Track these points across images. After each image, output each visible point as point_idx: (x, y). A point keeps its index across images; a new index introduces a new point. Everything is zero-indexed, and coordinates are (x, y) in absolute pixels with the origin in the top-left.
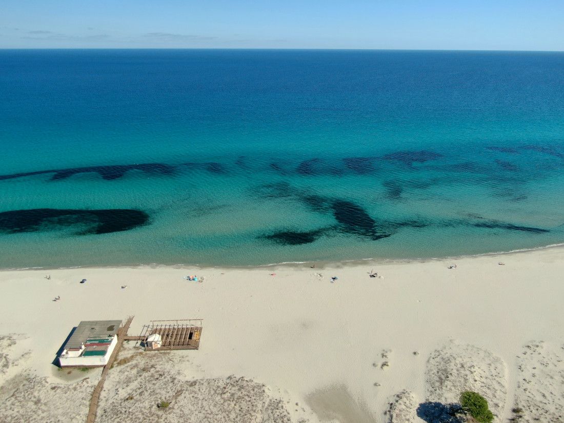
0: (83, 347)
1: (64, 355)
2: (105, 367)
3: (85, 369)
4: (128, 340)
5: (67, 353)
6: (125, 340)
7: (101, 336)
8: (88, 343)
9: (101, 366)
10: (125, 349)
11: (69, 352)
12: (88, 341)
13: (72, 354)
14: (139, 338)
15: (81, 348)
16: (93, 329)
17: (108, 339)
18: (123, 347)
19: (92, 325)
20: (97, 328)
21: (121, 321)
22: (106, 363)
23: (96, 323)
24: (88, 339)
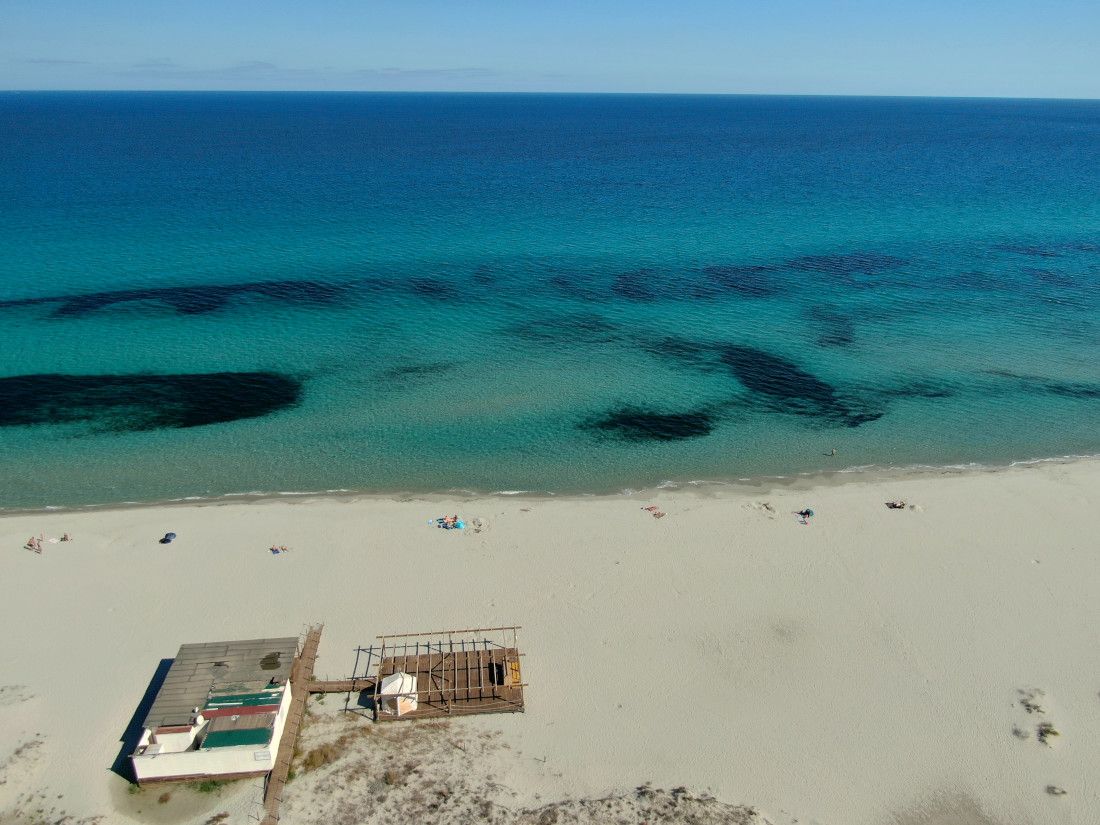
0: (200, 720)
1: (145, 748)
2: (268, 775)
3: (210, 784)
4: (321, 692)
5: (152, 740)
6: (312, 693)
7: (247, 685)
8: (213, 707)
9: (258, 774)
10: (316, 719)
11: (159, 738)
12: (212, 701)
13: (167, 742)
14: (352, 685)
15: (194, 723)
16: (219, 664)
17: (269, 694)
18: (310, 715)
19: (216, 655)
20: (231, 661)
21: (295, 641)
22: (270, 765)
23: (227, 647)
24: (211, 695)
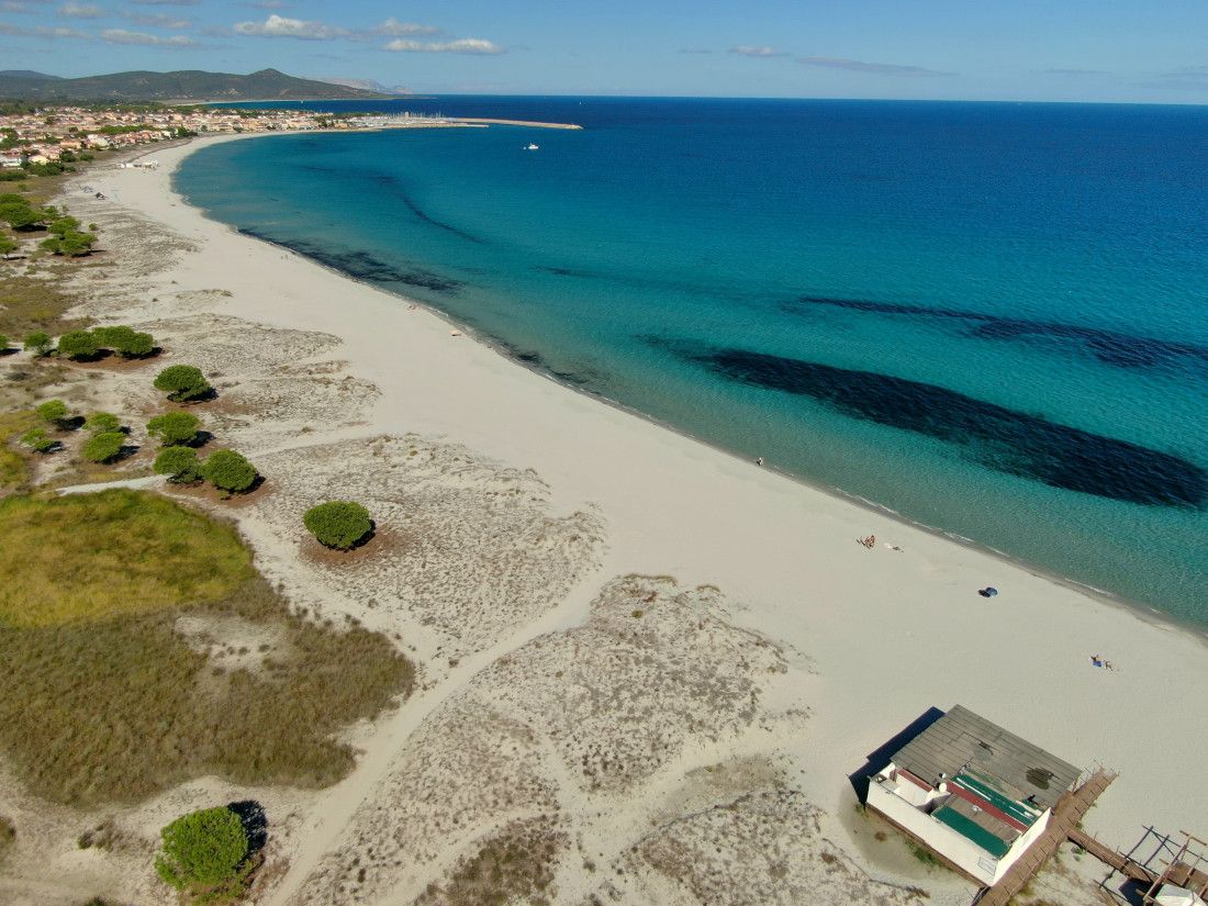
0: (943, 787)
1: (884, 779)
2: (985, 890)
3: (927, 856)
4: (1082, 846)
5: (893, 777)
6: (1070, 840)
7: (1004, 786)
8: (961, 784)
9: (976, 880)
10: (1062, 871)
11: (900, 778)
12: (963, 777)
13: (904, 786)
14: (1123, 864)
15: (937, 787)
16: (985, 746)
17: (1023, 810)
18: (1057, 861)
19: (988, 737)
20: (998, 750)
21: (1077, 773)
22: (992, 882)
23: (1001, 734)
24: (964, 771)
